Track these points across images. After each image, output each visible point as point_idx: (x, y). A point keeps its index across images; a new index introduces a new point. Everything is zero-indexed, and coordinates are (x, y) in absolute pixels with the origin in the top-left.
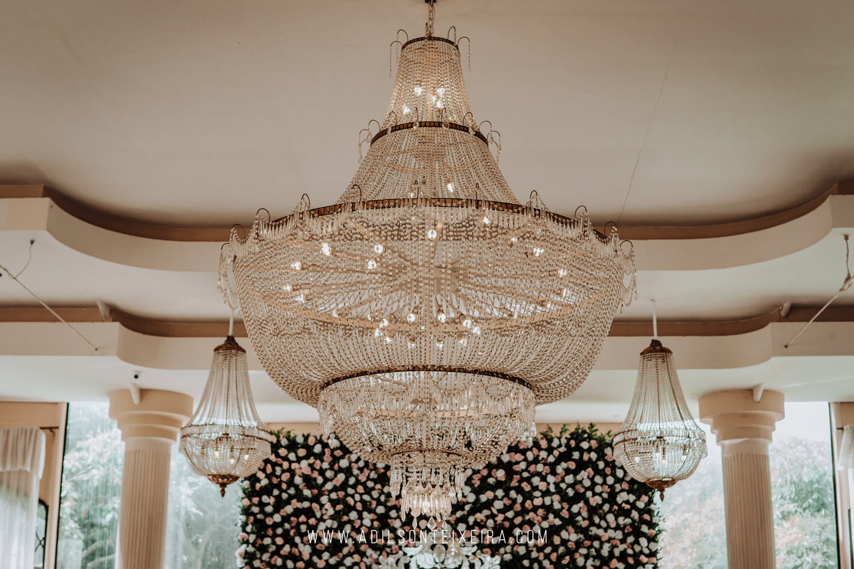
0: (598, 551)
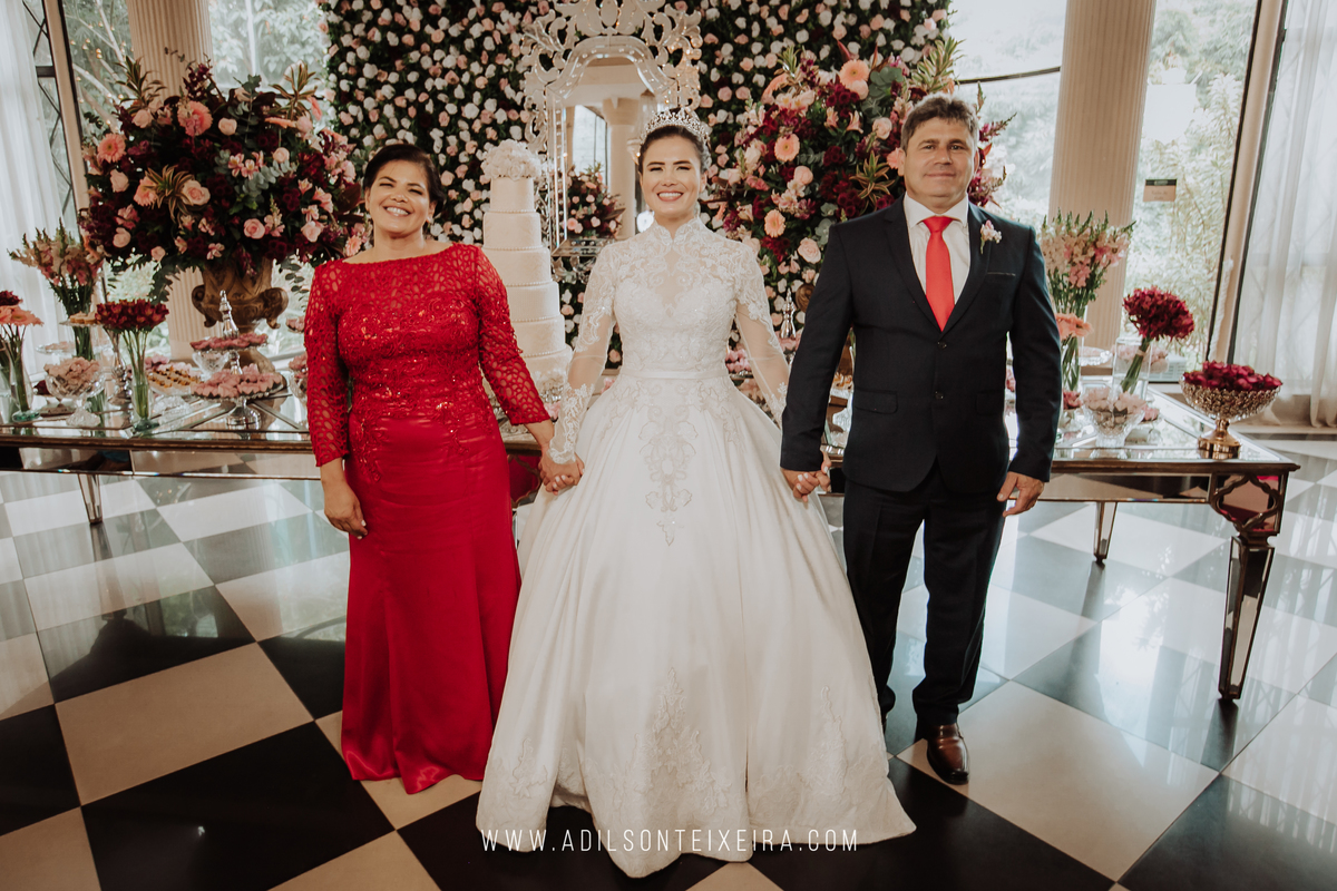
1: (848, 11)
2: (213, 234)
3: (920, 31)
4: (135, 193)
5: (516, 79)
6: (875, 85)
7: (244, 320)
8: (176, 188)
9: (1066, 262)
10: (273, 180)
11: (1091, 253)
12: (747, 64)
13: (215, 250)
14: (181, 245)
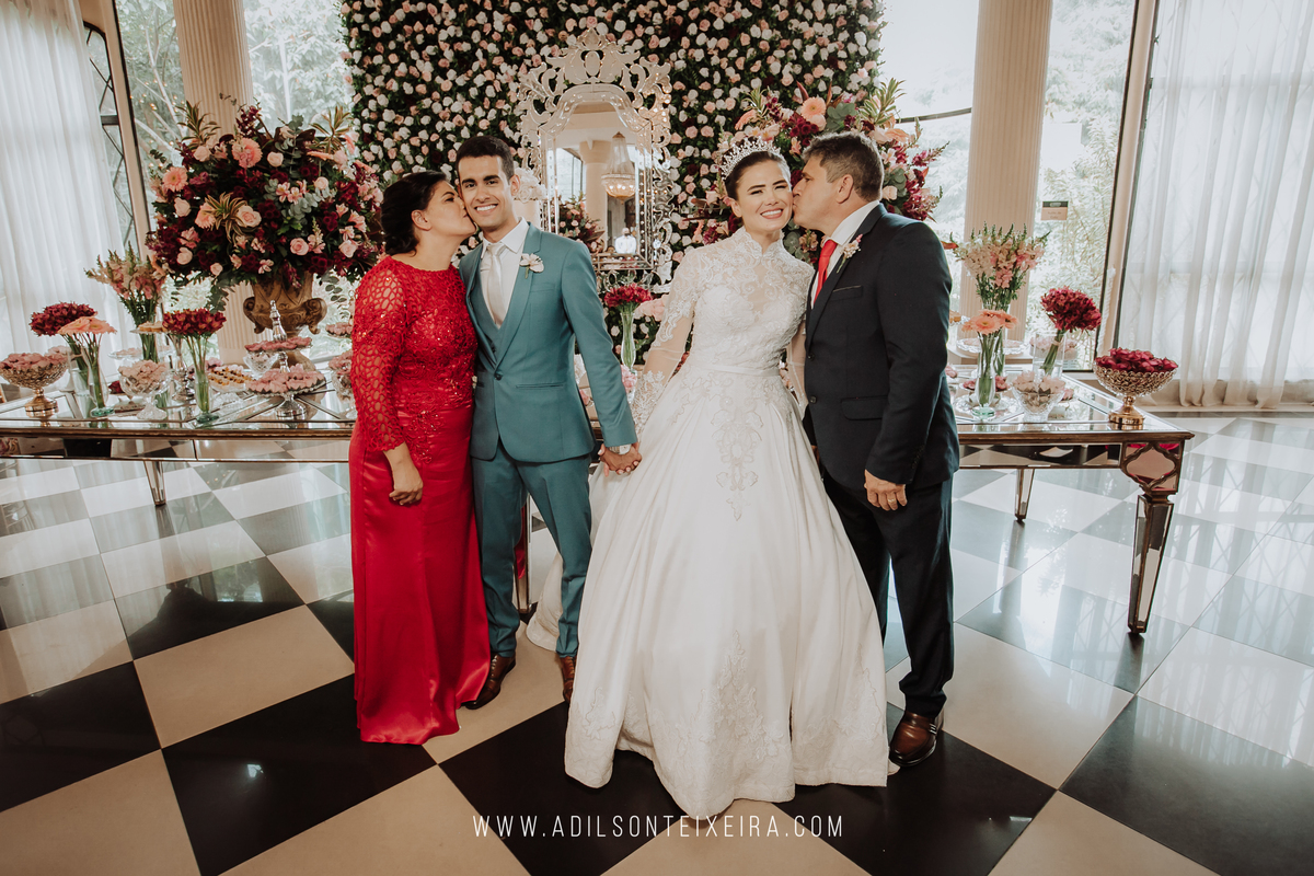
0: (799, 53)
1: (794, 62)
2: (263, 251)
3: (854, 78)
4: (196, 217)
5: (513, 121)
6: (832, 118)
7: (290, 325)
8: (232, 212)
9: (991, 268)
10: (316, 205)
11: (1014, 259)
12: (710, 107)
13: (266, 266)
14: (236, 262)
